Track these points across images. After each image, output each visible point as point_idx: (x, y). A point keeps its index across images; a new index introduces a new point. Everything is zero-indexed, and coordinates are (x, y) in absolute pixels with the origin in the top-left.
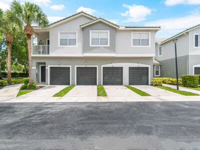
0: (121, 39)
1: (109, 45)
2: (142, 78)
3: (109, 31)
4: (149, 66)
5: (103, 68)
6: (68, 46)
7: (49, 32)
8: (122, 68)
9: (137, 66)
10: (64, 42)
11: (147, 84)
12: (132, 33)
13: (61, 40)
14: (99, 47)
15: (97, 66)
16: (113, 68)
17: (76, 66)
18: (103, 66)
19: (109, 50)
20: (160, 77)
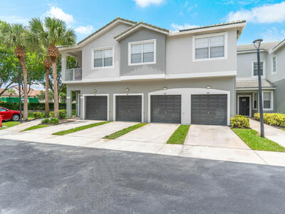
0: (174, 49)
1: (155, 62)
2: (215, 114)
3: (155, 41)
4: (228, 93)
5: (151, 96)
6: (103, 67)
7: (81, 51)
8: (180, 96)
9: (206, 94)
10: (98, 63)
11: (224, 123)
12: (194, 38)
13: (95, 60)
14: (141, 66)
15: (142, 94)
16: (166, 97)
17: (115, 95)
18: (150, 94)
19: (156, 70)
20: (273, 112)
